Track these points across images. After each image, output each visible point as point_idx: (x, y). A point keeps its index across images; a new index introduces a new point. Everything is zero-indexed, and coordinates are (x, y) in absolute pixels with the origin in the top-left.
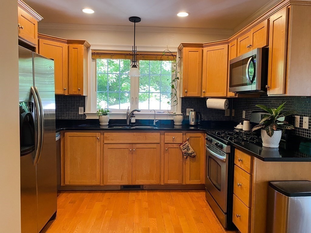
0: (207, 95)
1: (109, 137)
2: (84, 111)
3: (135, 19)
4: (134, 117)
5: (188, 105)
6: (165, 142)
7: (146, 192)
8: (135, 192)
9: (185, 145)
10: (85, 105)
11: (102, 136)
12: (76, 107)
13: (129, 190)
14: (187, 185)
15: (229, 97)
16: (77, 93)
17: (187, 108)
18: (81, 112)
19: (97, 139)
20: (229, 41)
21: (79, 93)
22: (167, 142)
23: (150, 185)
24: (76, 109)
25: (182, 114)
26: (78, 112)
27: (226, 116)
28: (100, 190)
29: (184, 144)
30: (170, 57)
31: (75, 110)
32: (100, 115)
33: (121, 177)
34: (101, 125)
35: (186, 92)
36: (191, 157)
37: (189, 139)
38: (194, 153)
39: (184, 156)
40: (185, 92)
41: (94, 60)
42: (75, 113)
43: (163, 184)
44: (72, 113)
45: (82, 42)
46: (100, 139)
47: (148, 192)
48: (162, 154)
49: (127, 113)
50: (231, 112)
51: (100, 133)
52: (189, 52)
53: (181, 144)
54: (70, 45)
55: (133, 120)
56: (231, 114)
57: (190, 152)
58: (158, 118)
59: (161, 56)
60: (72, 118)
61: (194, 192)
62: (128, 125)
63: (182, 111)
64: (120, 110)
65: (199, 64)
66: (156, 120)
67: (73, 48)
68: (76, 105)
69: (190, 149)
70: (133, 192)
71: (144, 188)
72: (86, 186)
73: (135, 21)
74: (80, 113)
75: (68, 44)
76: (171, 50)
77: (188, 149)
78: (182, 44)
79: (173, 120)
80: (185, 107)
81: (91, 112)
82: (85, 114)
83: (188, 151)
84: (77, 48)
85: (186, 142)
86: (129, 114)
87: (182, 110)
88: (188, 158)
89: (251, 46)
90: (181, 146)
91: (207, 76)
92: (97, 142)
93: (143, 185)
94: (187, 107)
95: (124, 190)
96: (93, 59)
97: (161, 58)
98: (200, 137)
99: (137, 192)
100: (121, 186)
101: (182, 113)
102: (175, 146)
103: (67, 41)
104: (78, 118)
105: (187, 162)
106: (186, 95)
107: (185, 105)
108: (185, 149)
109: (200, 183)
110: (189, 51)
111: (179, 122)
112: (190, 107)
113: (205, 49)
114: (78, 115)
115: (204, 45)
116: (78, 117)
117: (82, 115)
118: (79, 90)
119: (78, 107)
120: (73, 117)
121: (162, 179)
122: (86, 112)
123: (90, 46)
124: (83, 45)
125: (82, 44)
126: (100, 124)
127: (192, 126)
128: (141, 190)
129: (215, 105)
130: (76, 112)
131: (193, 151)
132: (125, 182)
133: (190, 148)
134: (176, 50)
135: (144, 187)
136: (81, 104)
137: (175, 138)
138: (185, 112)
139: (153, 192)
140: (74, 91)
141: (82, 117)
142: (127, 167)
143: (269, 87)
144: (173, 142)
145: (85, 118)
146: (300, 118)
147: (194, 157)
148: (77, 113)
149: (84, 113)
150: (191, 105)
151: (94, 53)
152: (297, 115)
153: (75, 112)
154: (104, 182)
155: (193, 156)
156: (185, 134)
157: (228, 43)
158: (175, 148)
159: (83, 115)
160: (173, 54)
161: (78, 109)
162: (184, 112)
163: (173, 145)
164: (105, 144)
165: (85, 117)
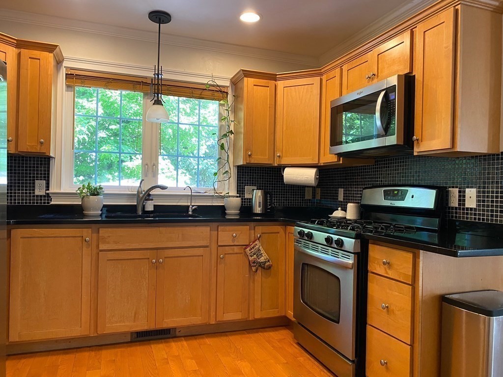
0: (284, 161)
1: (109, 237)
2: (48, 188)
3: (160, 17)
4: (152, 200)
5: (248, 180)
6: (219, 244)
7: (182, 340)
8: (162, 343)
9: (253, 248)
10: (48, 177)
11: (95, 235)
12: (30, 180)
13: (150, 340)
14: (256, 320)
15: (322, 164)
16: (38, 149)
17: (245, 186)
18: (39, 191)
19: (84, 242)
20: (322, 71)
21: (40, 149)
22: (222, 244)
23: (188, 327)
24: (30, 183)
25: (238, 195)
26: (34, 190)
27: (307, 200)
28: (87, 347)
29: (252, 246)
30: (216, 94)
31: (26, 187)
32: (84, 194)
33: (133, 315)
34: (86, 216)
35: (250, 156)
36: (264, 268)
37: (260, 235)
38: (269, 261)
39: (253, 268)
40: (247, 156)
41: (70, 89)
42: (26, 193)
43: (213, 323)
44: (19, 193)
45: (51, 48)
46: (90, 242)
47: (185, 340)
48: (213, 267)
49: (138, 192)
50: (315, 193)
51: (90, 231)
52: (255, 87)
53: (247, 246)
54: (23, 50)
55: (150, 207)
56: (314, 195)
57: (262, 259)
58: (195, 203)
59: (200, 91)
60: (19, 203)
61: (270, 331)
62: (140, 215)
63: (237, 191)
64: (120, 187)
65: (269, 107)
66: (193, 206)
67: (30, 58)
68: (30, 177)
69: (263, 255)
70: (159, 343)
71: (178, 334)
72: (57, 341)
73: (160, 19)
74: (37, 192)
75: (18, 48)
76: (220, 83)
77: (259, 254)
78: (242, 70)
79: (223, 206)
80: (243, 183)
81: (62, 191)
82: (48, 194)
83: (259, 259)
84: (39, 59)
85: (256, 242)
86: (141, 195)
87: (237, 188)
88: (258, 271)
89: (375, 75)
90: (248, 249)
91: (284, 129)
92: (84, 249)
93: (175, 329)
94: (245, 183)
95: (139, 341)
96: (68, 86)
97: (201, 94)
98: (278, 233)
99: (165, 342)
100: (132, 333)
101: (237, 193)
102: (236, 249)
103: (15, 42)
104: (34, 203)
105: (256, 278)
106: (250, 160)
107: (243, 180)
108: (254, 254)
109: (277, 315)
110: (254, 85)
111: (235, 209)
112: (250, 183)
113: (281, 84)
114: (34, 196)
115: (277, 76)
116: (34, 200)
117: (41, 196)
118: (42, 143)
119: (34, 180)
120: (23, 200)
121: (212, 314)
122: (52, 190)
123: (63, 60)
124: (52, 55)
125: (50, 52)
126: (83, 213)
127: (257, 215)
128: (172, 338)
129: (299, 179)
130: (30, 190)
131: (267, 258)
132: (143, 326)
133: (262, 252)
134: (228, 83)
135: (177, 331)
136: (41, 174)
137: (237, 236)
138: (243, 191)
139: (196, 339)
140: (29, 146)
141: (41, 200)
142: (147, 296)
143: (417, 140)
144: (234, 242)
145: (48, 203)
146: (460, 192)
147: (270, 267)
148: (30, 193)
149: (47, 192)
150: (253, 181)
151: (71, 74)
152: (453, 187)
153: (26, 190)
154: (99, 329)
155: (267, 266)
156: (253, 228)
157: (321, 74)
158: (236, 253)
159: (44, 196)
160: (223, 89)
161: (34, 183)
162: (240, 191)
163: (234, 249)
164: (101, 251)
165: (48, 200)
